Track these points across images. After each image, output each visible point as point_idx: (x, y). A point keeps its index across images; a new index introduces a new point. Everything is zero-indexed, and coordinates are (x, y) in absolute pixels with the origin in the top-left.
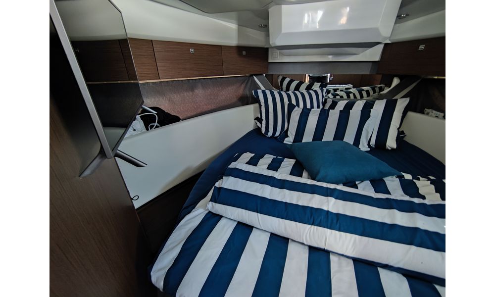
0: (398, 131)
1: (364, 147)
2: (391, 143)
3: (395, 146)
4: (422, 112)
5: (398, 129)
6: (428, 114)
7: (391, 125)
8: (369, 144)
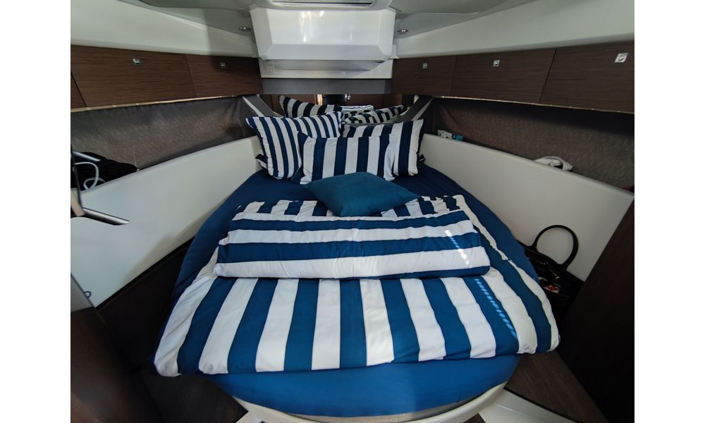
0: (418, 156)
1: (388, 176)
2: (413, 169)
3: (416, 172)
4: (436, 134)
5: (418, 153)
6: (440, 135)
7: (410, 150)
8: (392, 173)
